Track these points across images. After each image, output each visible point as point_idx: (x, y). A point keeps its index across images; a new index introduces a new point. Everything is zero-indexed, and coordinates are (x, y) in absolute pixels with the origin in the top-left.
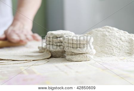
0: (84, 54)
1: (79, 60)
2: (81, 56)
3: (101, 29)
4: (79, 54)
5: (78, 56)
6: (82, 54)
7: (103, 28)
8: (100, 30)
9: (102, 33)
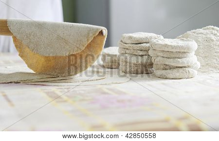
0: (185, 67)
1: (178, 77)
2: (181, 70)
3: (201, 30)
4: (177, 67)
5: (175, 70)
6: (181, 67)
7: (205, 29)
8: (200, 32)
9: (204, 36)
